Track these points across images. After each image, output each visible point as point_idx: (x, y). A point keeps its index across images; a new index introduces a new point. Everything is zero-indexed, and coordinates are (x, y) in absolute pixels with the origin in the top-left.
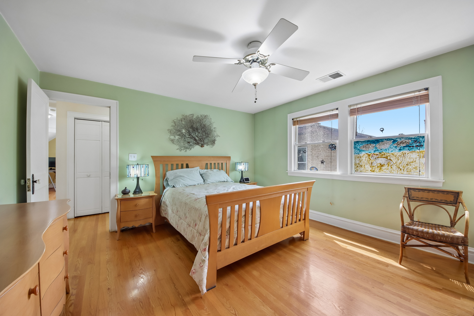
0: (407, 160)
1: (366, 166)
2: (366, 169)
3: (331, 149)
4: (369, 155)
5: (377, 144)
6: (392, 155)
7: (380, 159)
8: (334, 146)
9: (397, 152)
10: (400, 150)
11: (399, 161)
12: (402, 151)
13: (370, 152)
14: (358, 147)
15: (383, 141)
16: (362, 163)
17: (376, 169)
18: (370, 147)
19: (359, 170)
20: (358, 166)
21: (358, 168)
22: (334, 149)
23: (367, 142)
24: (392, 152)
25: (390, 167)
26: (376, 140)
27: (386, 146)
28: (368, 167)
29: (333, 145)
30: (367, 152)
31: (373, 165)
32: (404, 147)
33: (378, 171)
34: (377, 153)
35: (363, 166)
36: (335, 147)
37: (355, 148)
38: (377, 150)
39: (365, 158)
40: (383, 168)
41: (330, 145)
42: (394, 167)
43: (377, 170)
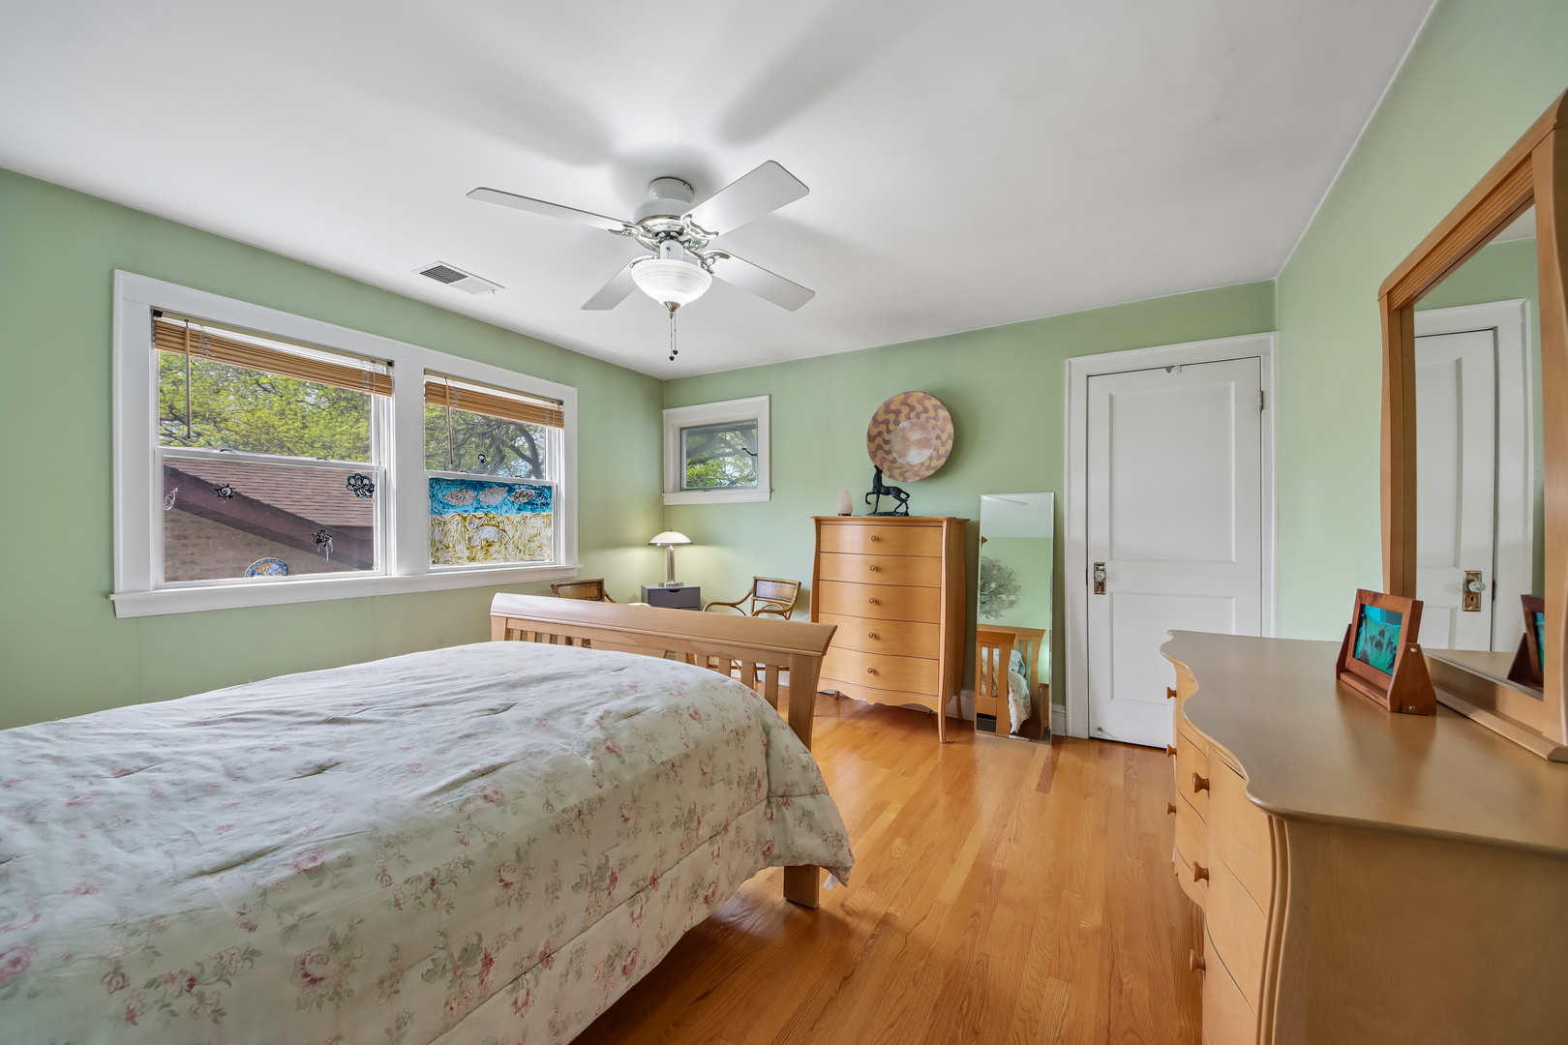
0: (531, 532)
1: (458, 548)
2: (458, 555)
3: (356, 490)
4: (465, 519)
5: (481, 492)
6: (506, 521)
7: (488, 529)
8: (366, 481)
9: (516, 517)
10: (519, 509)
11: (518, 534)
12: (522, 513)
13: (466, 511)
14: (440, 495)
15: (491, 487)
16: (449, 541)
17: (479, 553)
18: (467, 497)
19: (441, 560)
20: (438, 549)
21: (439, 554)
22: (368, 493)
23: (461, 484)
24: (507, 515)
25: (503, 547)
26: (478, 482)
27: (497, 498)
28: (462, 549)
29: (362, 478)
30: (458, 510)
31: (474, 543)
32: (525, 504)
33: (482, 556)
34: (480, 514)
35: (451, 546)
36: (372, 486)
37: (433, 496)
38: (481, 507)
39: (454, 526)
40: (492, 549)
41: (354, 477)
42: (510, 547)
43: (480, 555)
